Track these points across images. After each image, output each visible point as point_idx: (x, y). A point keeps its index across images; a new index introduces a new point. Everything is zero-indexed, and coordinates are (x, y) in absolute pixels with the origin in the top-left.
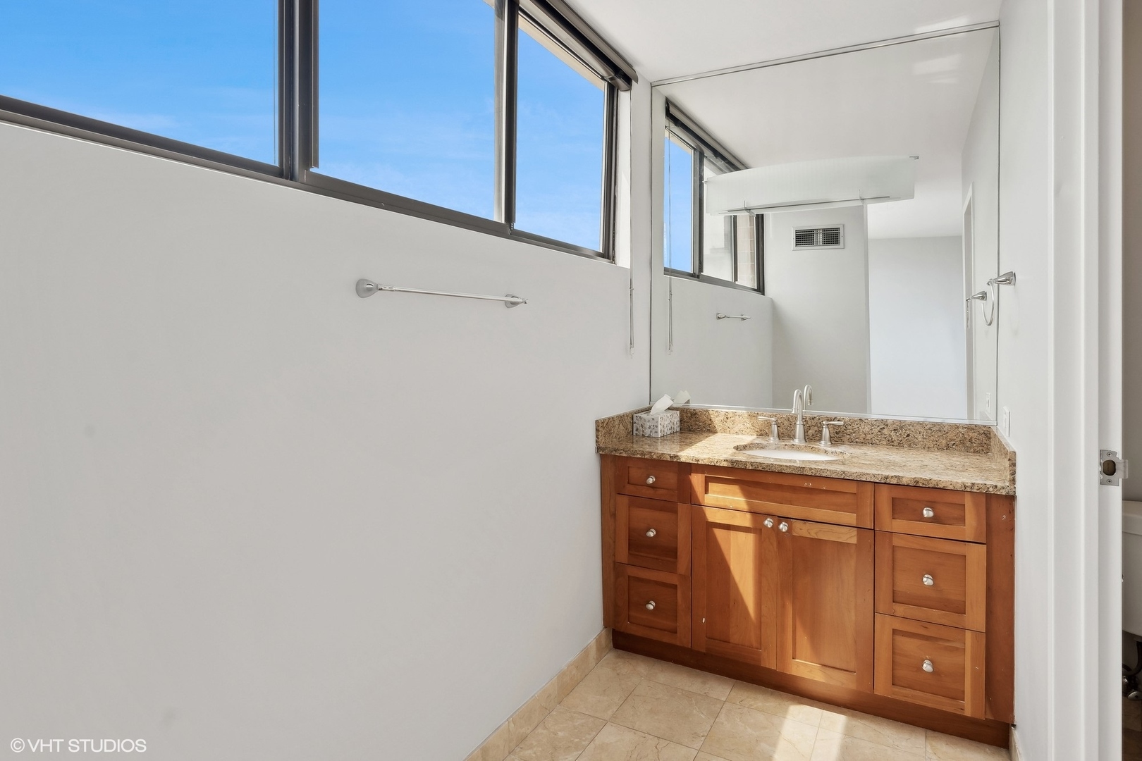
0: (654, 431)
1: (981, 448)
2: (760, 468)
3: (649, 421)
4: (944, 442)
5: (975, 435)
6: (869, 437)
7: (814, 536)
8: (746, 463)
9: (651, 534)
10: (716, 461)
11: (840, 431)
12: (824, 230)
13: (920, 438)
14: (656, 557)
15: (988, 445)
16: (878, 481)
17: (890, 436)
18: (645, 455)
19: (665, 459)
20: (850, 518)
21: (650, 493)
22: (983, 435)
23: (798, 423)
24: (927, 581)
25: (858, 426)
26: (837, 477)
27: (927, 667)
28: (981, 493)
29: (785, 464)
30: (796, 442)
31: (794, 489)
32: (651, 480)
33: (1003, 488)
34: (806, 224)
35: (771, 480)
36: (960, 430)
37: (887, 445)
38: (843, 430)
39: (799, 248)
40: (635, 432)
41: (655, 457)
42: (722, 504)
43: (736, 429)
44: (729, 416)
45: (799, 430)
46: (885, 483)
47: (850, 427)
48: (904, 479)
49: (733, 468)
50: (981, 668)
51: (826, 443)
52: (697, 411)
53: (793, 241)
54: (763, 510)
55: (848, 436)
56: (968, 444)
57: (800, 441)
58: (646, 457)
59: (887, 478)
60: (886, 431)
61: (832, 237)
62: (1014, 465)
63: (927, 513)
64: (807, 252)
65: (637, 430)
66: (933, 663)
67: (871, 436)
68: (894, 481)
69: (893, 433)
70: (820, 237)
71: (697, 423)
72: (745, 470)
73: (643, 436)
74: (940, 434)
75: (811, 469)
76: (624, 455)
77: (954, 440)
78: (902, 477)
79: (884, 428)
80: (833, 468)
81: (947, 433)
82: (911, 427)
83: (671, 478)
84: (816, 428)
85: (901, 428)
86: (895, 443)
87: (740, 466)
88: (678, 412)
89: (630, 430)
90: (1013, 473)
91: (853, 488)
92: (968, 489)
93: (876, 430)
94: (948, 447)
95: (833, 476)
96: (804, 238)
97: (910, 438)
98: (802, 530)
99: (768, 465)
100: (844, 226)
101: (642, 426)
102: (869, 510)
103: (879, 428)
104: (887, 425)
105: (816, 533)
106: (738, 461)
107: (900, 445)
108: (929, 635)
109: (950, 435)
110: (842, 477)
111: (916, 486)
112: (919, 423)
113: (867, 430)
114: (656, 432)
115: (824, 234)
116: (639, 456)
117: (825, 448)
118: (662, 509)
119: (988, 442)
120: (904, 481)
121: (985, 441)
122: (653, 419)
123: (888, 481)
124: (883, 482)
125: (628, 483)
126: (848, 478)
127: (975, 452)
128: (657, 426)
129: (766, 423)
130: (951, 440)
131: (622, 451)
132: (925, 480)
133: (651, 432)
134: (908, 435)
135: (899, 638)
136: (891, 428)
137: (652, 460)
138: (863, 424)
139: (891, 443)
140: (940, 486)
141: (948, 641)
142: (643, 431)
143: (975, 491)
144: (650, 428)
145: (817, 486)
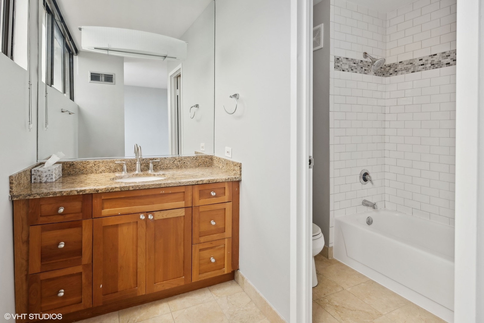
0: (50, 178)
1: (209, 165)
2: (138, 188)
3: (45, 172)
4: (197, 164)
5: (207, 160)
6: (168, 165)
7: (165, 217)
8: (129, 187)
9: (62, 245)
10: (110, 189)
11: (156, 165)
12: (105, 75)
13: (189, 163)
14: (64, 259)
15: (212, 163)
16: (194, 184)
17: (177, 164)
18: (56, 194)
19: (73, 194)
20: (182, 204)
21: (61, 218)
22: (210, 159)
23: (138, 163)
24: (213, 223)
25: (164, 161)
26: (177, 185)
27: (213, 260)
28: (231, 181)
29: (151, 184)
30: (137, 172)
31: (155, 196)
32: (61, 210)
33: (238, 178)
34: (97, 71)
35: (143, 193)
36: (203, 158)
37: (176, 168)
38: (157, 164)
39: (92, 81)
40: (33, 181)
41: (65, 194)
42: (113, 213)
43: (100, 170)
44: (96, 163)
45: (138, 166)
46: (197, 184)
47: (160, 162)
48: (204, 181)
49: (121, 191)
50: (230, 252)
51: (151, 171)
52: (75, 163)
53: (89, 78)
54: (139, 211)
55: (160, 167)
56: (205, 163)
57: (139, 172)
58: (58, 195)
59: (198, 182)
60: (175, 162)
61: (109, 78)
62: (241, 168)
63: (213, 194)
64: (96, 84)
65: (35, 179)
66: (214, 258)
67: (170, 165)
68: (201, 183)
69: (178, 163)
70: (103, 78)
71: (75, 170)
72: (129, 190)
73: (41, 182)
74: (196, 161)
75: (164, 184)
76: (38, 197)
77: (201, 163)
78: (204, 180)
79: (175, 161)
80: (169, 182)
81: (199, 160)
82: (185, 159)
83: (77, 205)
84: (145, 164)
85: (182, 160)
86: (179, 167)
87: (126, 189)
88: (61, 164)
89: (29, 180)
90: (241, 172)
91: (183, 190)
92: (227, 181)
93: (171, 162)
94: (199, 166)
95: (175, 185)
96: (95, 77)
97: (185, 164)
98: (159, 216)
99: (142, 186)
100: (115, 74)
101: (39, 176)
102: (190, 198)
103: (173, 161)
104: (176, 159)
105: (166, 216)
106: (124, 187)
107: (181, 167)
108: (214, 246)
109: (200, 161)
110: (179, 185)
111: (209, 183)
112: (189, 157)
113: (168, 162)
114: (52, 179)
115: (105, 77)
116: (51, 196)
117: (154, 173)
118: (70, 227)
119: (212, 162)
120: (205, 182)
121: (211, 162)
122: (49, 170)
123: (198, 183)
124: (196, 184)
125: (41, 216)
126: (182, 185)
127: (208, 166)
128: (52, 175)
129: (118, 165)
130: (200, 163)
131: (35, 195)
132: (212, 180)
133: (47, 179)
134: (184, 163)
135: (202, 252)
136: (178, 160)
137: (62, 196)
138: (166, 160)
139: (178, 167)
140: (218, 181)
141: (219, 246)
142: (41, 179)
143: (229, 181)
144: (46, 176)
145: (167, 192)
